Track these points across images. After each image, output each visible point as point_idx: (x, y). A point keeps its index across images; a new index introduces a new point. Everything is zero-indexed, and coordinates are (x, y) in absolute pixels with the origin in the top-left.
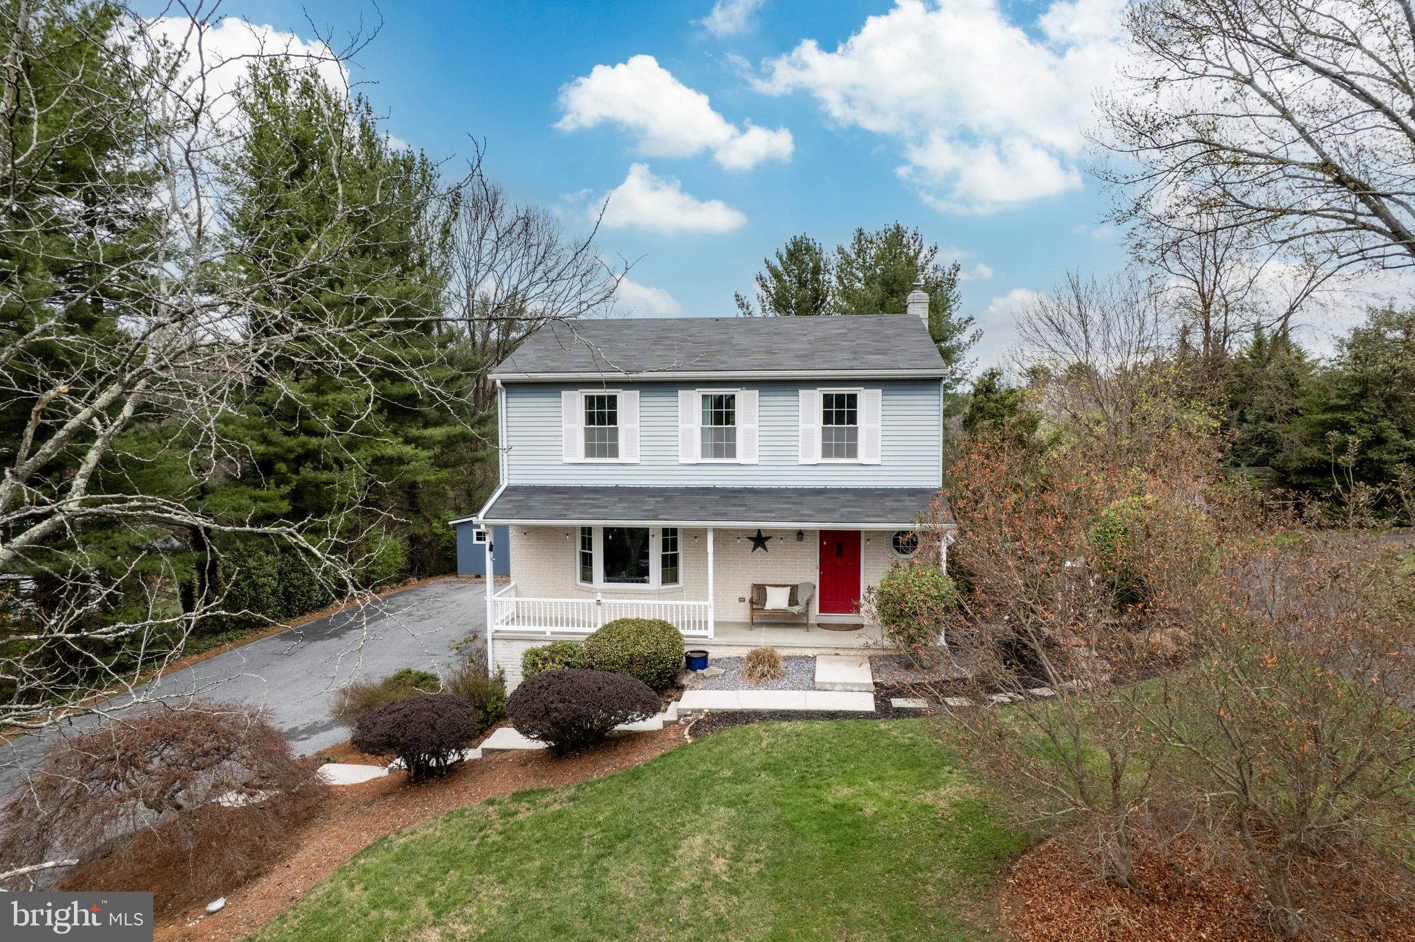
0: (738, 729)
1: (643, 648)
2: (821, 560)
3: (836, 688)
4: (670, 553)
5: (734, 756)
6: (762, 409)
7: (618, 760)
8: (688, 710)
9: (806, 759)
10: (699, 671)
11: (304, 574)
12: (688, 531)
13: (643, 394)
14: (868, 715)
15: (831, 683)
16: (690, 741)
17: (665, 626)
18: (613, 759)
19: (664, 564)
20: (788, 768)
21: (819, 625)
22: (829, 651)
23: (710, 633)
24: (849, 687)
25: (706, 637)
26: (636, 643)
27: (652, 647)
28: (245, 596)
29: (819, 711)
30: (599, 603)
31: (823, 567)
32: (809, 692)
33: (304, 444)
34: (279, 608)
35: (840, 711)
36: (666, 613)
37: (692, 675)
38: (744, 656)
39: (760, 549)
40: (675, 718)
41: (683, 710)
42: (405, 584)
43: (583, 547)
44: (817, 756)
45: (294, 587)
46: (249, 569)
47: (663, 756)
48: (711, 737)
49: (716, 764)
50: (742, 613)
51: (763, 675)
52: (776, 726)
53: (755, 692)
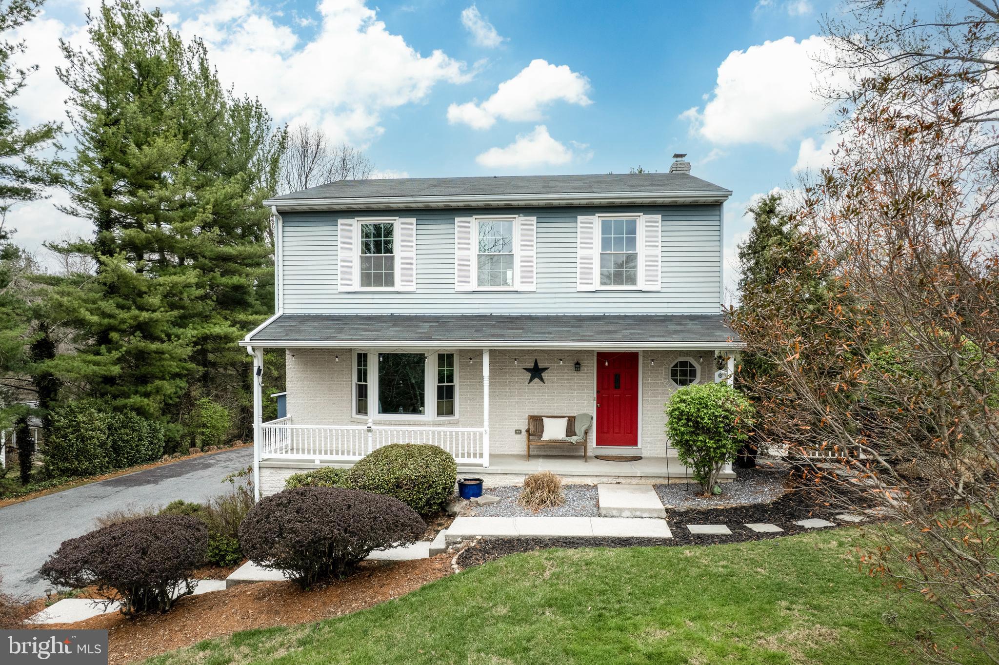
0: (515, 557)
1: (411, 470)
2: (598, 392)
3: (624, 514)
4: (445, 384)
5: (510, 589)
6: (540, 235)
7: (369, 593)
8: (459, 536)
9: (602, 593)
10: (472, 499)
11: (134, 431)
12: (463, 352)
13: (420, 222)
14: (665, 542)
15: (618, 509)
16: (457, 571)
17: (436, 451)
18: (363, 592)
19: (440, 396)
20: (580, 604)
21: (596, 457)
22: (610, 479)
23: (485, 461)
24: (638, 513)
25: (481, 465)
26: (404, 466)
27: (420, 469)
28: (72, 446)
29: (609, 538)
30: (369, 430)
31: (600, 399)
32: (592, 518)
33: (136, 318)
34: (107, 459)
35: (633, 538)
36: (439, 439)
37: (465, 502)
38: (521, 485)
39: (536, 380)
40: (443, 546)
41: (453, 536)
42: (232, 446)
43: (359, 380)
44: (615, 588)
45: (124, 441)
46: (78, 423)
47: (424, 588)
48: (483, 566)
49: (488, 599)
50: (519, 444)
51: (543, 502)
52: (560, 553)
53: (533, 519)
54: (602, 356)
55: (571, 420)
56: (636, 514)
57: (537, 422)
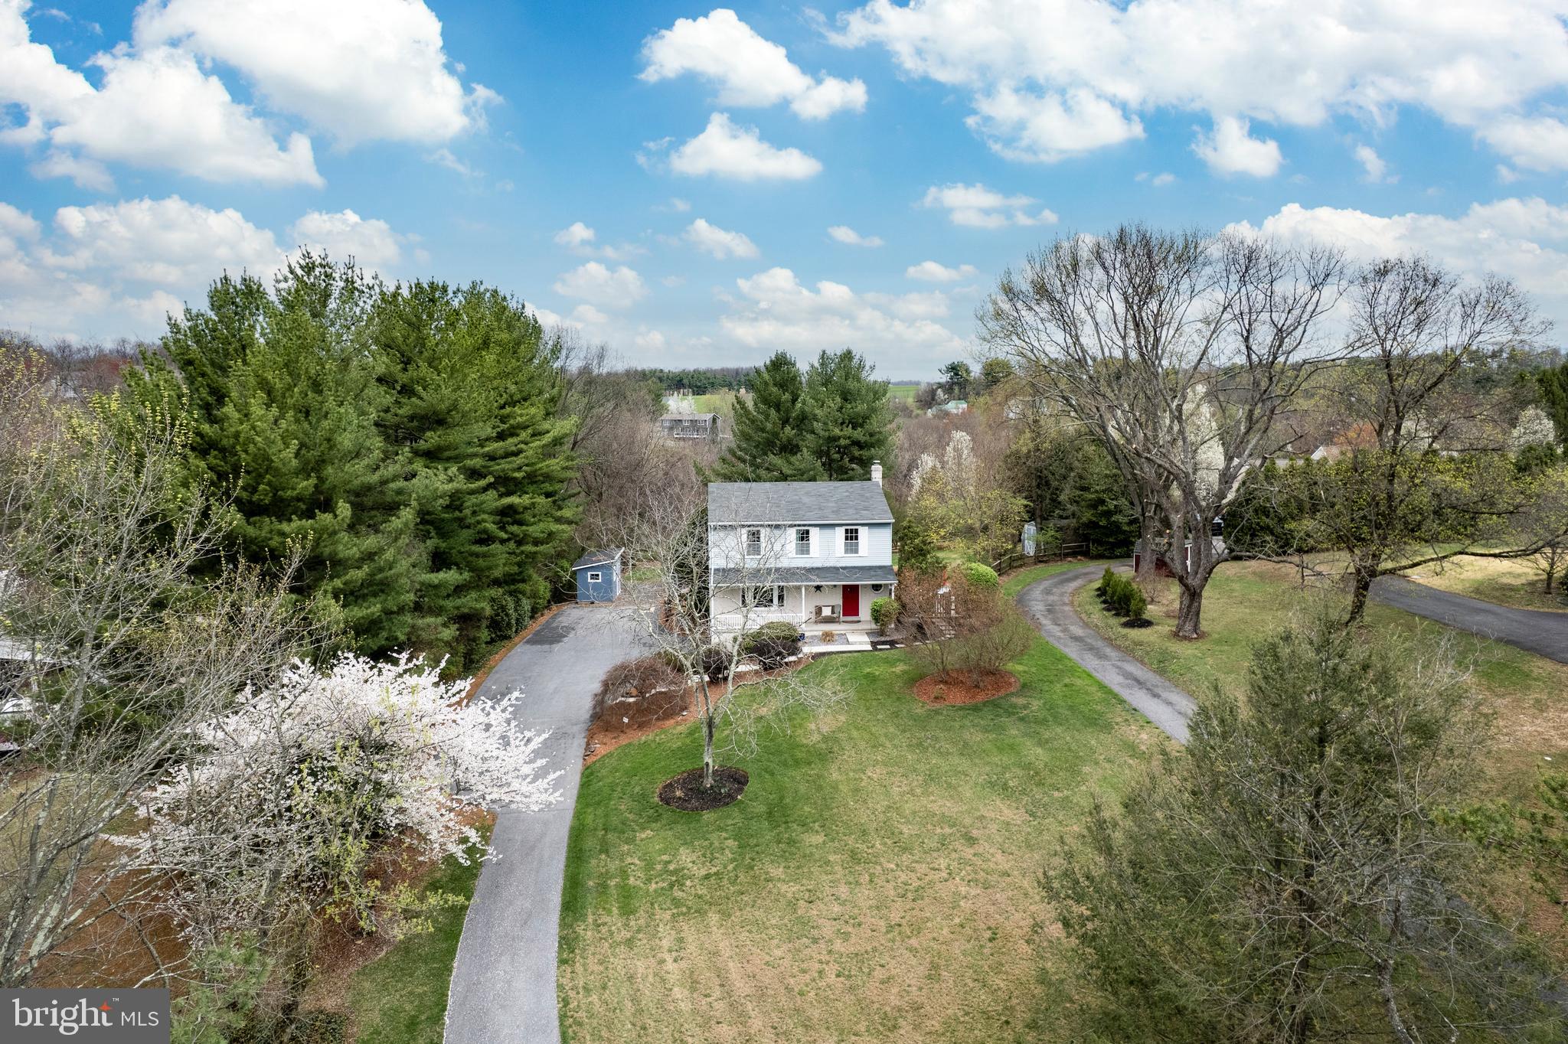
2: (843, 596)
3: (856, 643)
6: (820, 535)
8: (806, 653)
13: (771, 530)
14: (870, 651)
15: (854, 641)
16: (812, 663)
18: (785, 672)
19: (779, 599)
21: (844, 622)
22: (850, 630)
25: (802, 628)
29: (851, 651)
31: (844, 599)
32: (845, 644)
35: (859, 650)
36: (784, 618)
37: (802, 641)
38: (818, 633)
39: (820, 593)
40: (802, 657)
43: (742, 593)
47: (804, 668)
48: (818, 662)
50: (814, 618)
51: (828, 639)
53: (827, 645)
54: (844, 586)
55: (833, 607)
56: (861, 643)
57: (819, 610)
